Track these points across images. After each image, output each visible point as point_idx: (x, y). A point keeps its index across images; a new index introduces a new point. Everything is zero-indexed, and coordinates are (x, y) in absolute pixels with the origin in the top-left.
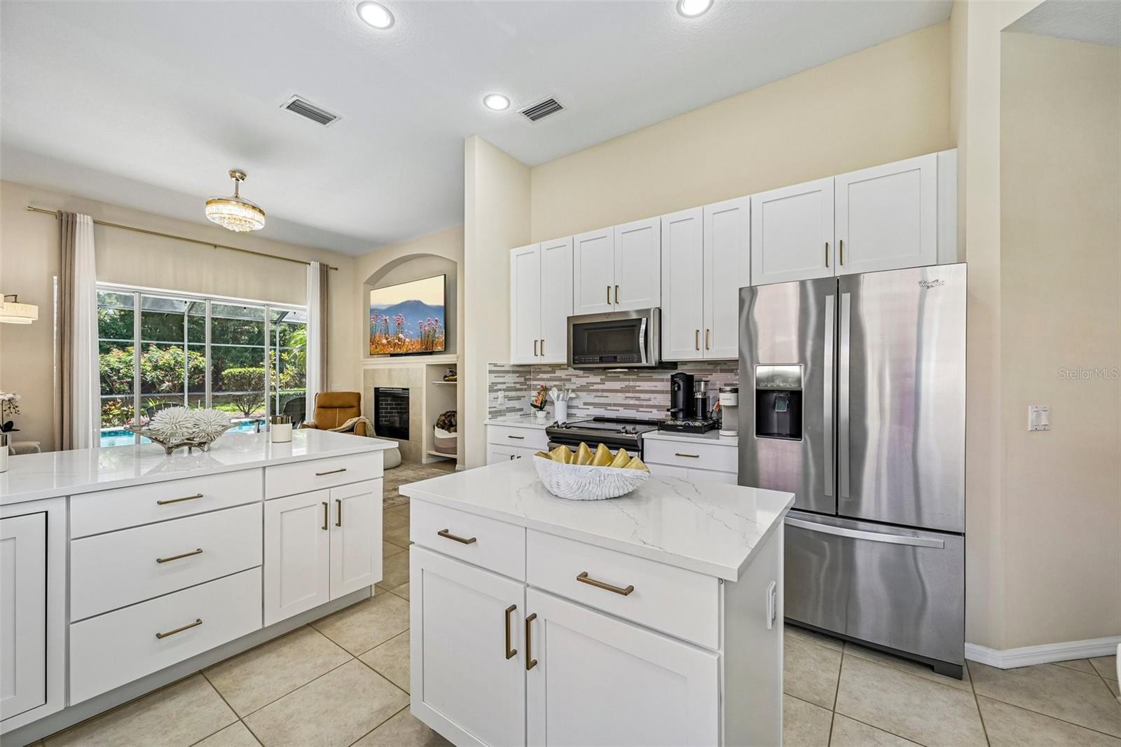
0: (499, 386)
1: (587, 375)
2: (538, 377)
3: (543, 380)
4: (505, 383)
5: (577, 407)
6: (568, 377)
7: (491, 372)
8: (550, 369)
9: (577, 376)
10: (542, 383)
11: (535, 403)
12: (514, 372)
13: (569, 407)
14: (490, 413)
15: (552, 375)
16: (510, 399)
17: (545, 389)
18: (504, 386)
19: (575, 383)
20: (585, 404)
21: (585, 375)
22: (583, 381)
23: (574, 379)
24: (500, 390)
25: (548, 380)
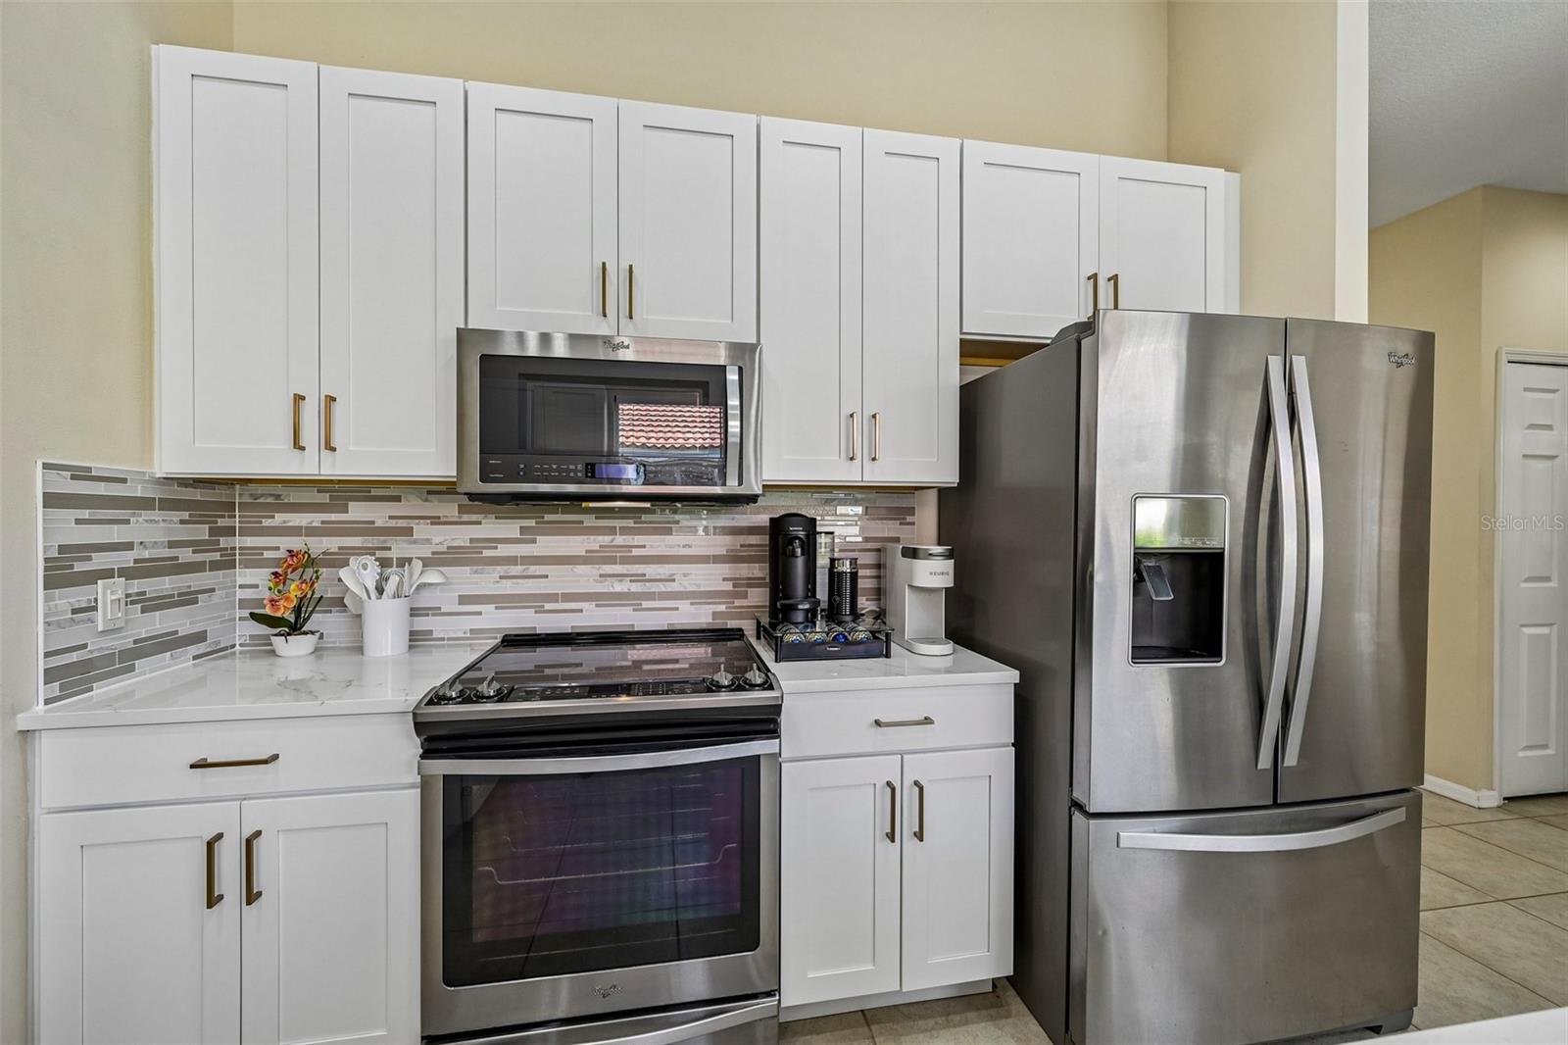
0: (99, 561)
1: (474, 517)
2: (266, 522)
3: (296, 531)
4: (129, 546)
5: (436, 611)
6: (402, 523)
7: (52, 500)
8: (325, 498)
9: (436, 521)
10: (296, 543)
11: (268, 611)
12: (167, 504)
13: (414, 612)
14: (50, 675)
15: (334, 517)
16: (151, 604)
17: (303, 562)
18: (127, 559)
19: (428, 541)
20: (464, 600)
21: (465, 517)
22: (461, 535)
23: (421, 530)
24: (107, 574)
25: (311, 531)
